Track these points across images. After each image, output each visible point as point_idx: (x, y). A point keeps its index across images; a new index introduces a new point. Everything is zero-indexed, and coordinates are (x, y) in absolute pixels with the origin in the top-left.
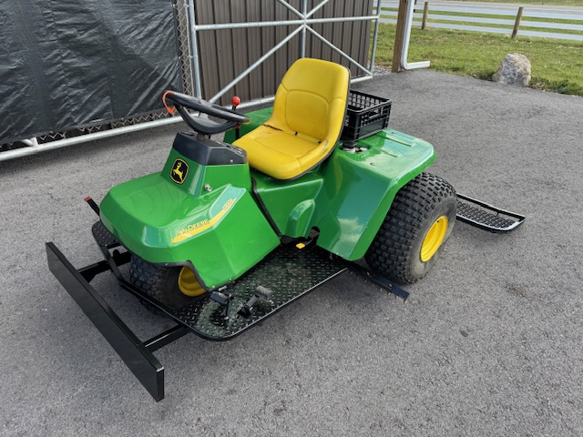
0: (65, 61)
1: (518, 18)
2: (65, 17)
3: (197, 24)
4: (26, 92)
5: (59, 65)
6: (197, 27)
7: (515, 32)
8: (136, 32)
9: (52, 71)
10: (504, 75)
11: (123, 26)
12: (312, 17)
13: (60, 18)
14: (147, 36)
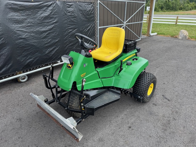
0: (69, 39)
1: (177, 19)
2: (70, 26)
3: (100, 26)
4: (59, 48)
5: (68, 40)
6: (100, 27)
7: (176, 23)
8: (86, 29)
9: (66, 41)
10: (180, 36)
11: (83, 28)
12: (126, 23)
13: (69, 26)
14: (88, 31)
